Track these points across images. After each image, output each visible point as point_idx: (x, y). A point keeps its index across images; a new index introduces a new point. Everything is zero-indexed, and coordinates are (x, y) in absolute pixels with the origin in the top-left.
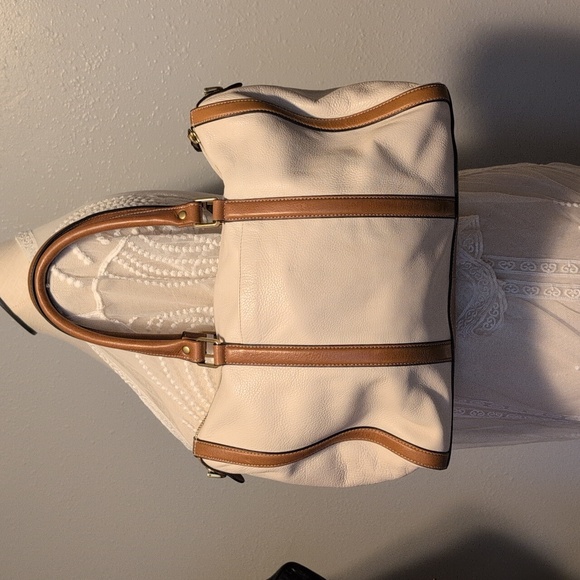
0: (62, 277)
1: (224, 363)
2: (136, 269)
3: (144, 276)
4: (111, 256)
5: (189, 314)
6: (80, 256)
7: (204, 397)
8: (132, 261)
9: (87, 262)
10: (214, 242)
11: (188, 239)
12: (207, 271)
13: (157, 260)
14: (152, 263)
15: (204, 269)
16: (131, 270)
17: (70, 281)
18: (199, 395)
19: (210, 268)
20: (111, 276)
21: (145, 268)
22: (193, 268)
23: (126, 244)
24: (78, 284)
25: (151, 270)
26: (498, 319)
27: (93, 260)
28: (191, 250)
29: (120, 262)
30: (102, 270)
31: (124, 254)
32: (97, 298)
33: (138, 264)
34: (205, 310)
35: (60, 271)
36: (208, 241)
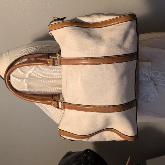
0: (14, 78)
1: (64, 109)
2: (38, 75)
3: (40, 78)
4: (30, 72)
6: (20, 72)
8: (37, 73)
9: (22, 73)
13: (45, 73)
14: (43, 74)
16: (37, 76)
17: (17, 79)
20: (30, 78)
21: (41, 75)
23: (35, 69)
24: (20, 80)
25: (43, 76)
26: (154, 98)
27: (24, 73)
29: (33, 74)
30: (27, 76)
31: (34, 71)
32: (26, 84)
33: (39, 74)
35: (14, 76)
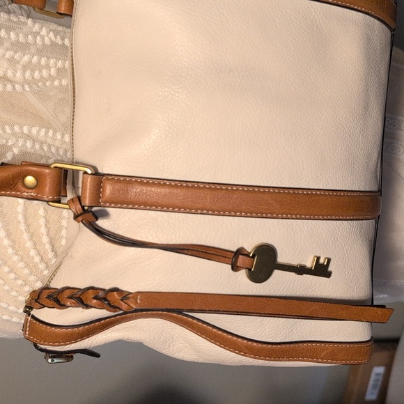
5: (14, 134)
7: (16, 253)
10: (52, 35)
11: (20, 23)
12: (37, 74)
15: (33, 71)
18: (10, 251)
19: (41, 71)
22: (19, 67)
28: (21, 38)
34: (34, 131)
36: (44, 32)
